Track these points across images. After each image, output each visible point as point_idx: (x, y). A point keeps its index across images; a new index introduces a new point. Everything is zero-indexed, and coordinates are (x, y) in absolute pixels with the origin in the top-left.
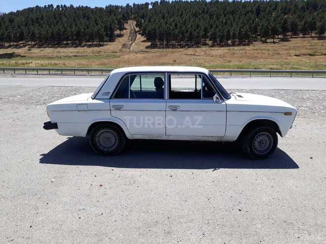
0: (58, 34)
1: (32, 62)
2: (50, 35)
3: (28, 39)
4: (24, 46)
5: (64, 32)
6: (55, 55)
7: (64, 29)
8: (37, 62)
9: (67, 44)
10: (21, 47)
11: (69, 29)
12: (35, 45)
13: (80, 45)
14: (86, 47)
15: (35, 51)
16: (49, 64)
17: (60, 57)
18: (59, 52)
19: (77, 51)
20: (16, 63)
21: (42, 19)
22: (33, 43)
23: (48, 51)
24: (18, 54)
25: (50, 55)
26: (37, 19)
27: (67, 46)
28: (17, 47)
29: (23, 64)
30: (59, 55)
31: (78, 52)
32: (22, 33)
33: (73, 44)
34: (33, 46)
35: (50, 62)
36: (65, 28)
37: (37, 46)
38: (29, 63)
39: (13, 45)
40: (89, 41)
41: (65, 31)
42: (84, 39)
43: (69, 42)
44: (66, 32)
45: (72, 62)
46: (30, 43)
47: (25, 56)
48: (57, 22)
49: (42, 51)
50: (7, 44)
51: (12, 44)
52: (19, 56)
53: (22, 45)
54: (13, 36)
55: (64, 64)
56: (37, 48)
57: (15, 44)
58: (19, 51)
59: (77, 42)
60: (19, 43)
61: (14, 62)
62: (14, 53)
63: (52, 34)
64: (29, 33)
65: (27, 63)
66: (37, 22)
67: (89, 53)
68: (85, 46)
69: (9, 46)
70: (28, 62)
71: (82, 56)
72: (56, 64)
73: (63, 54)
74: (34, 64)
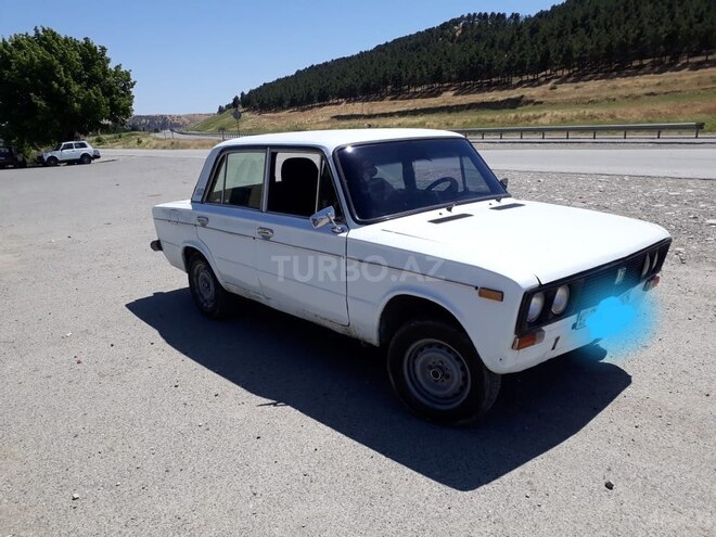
0: (622, 46)
1: (545, 114)
2: (603, 51)
3: (556, 65)
4: (548, 81)
5: (636, 40)
6: (605, 94)
7: (637, 32)
8: (555, 113)
9: (641, 67)
10: (540, 84)
11: (649, 31)
12: (569, 76)
13: (672, 67)
14: (685, 71)
15: (565, 90)
16: (578, 117)
17: (614, 100)
18: (614, 88)
19: (657, 81)
20: (516, 117)
21: (594, 18)
22: (566, 72)
23: (592, 87)
24: (529, 99)
25: (593, 97)
26: (585, 18)
27: (639, 71)
28: (533, 83)
29: (528, 119)
30: (612, 94)
31: (659, 84)
32: (547, 53)
33: (654, 67)
34: (564, 80)
35: (582, 111)
36: (642, 30)
37: (571, 79)
38: (540, 117)
39: (526, 82)
40: (697, 54)
41: (639, 35)
42: (685, 49)
43: (645, 62)
44: (642, 39)
45: (632, 110)
46: (559, 73)
47: (541, 103)
48: (627, 18)
49: (577, 88)
50: (516, 80)
51: (525, 78)
52: (532, 101)
53: (543, 79)
54: (528, 63)
55: (612, 116)
56: (572, 82)
57: (531, 77)
58: (533, 93)
59: (667, 60)
60: (540, 75)
61: (513, 115)
62: (522, 96)
63: (610, 46)
64: (561, 51)
65: (535, 118)
66: (583, 25)
67: (688, 85)
68: (684, 66)
69: (520, 84)
70: (538, 114)
71: (666, 93)
72: (592, 116)
73: (623, 92)
74: (548, 117)
